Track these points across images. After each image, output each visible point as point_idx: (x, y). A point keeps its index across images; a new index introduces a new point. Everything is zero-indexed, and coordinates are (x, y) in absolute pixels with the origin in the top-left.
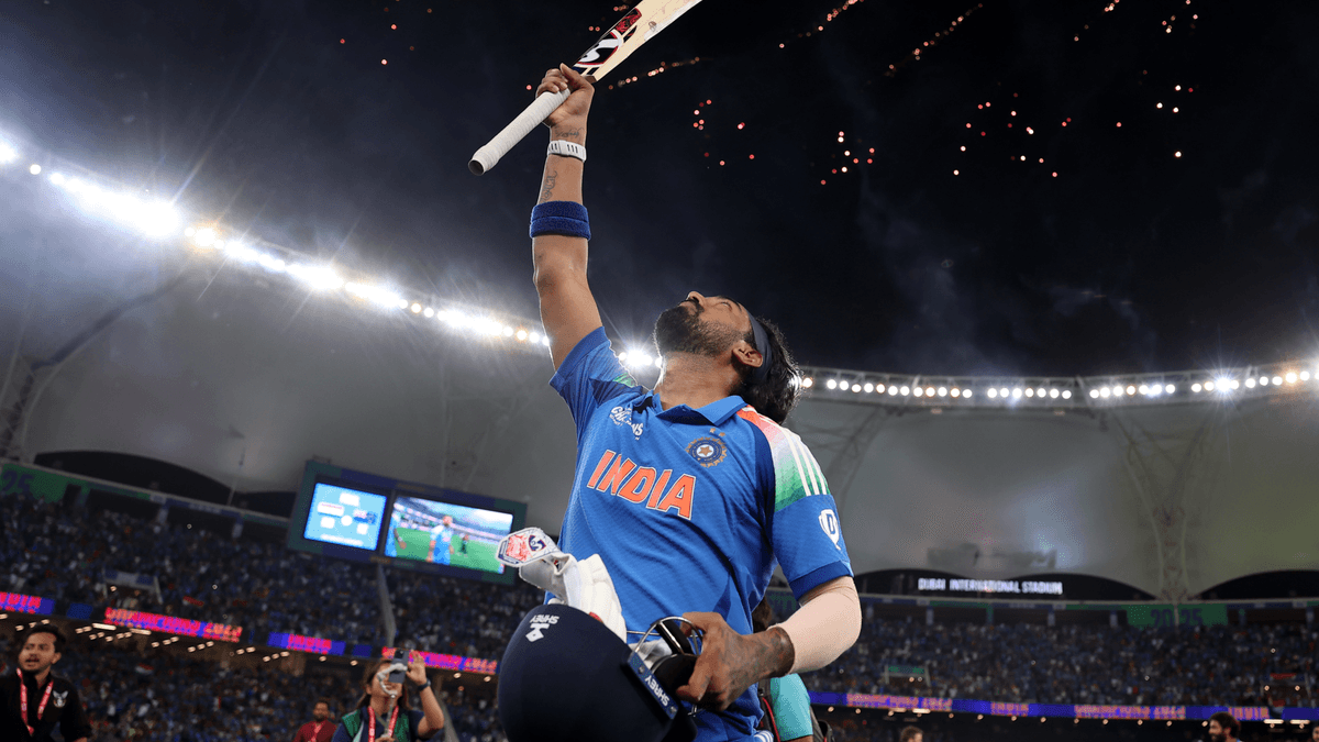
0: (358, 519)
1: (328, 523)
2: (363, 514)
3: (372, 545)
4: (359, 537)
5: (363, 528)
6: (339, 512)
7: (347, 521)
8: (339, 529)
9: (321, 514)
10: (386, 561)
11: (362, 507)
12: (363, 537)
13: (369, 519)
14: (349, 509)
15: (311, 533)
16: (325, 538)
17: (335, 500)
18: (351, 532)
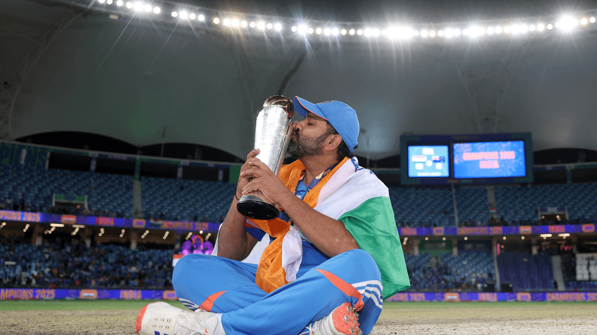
0: (435, 161)
1: (419, 167)
2: (437, 158)
3: (446, 174)
4: (438, 171)
5: (439, 166)
6: (424, 159)
7: (430, 163)
8: (426, 168)
9: (415, 163)
10: (455, 181)
11: (436, 154)
12: (441, 170)
13: (441, 160)
14: (429, 157)
15: (412, 174)
16: (420, 175)
17: (420, 153)
18: (433, 169)
